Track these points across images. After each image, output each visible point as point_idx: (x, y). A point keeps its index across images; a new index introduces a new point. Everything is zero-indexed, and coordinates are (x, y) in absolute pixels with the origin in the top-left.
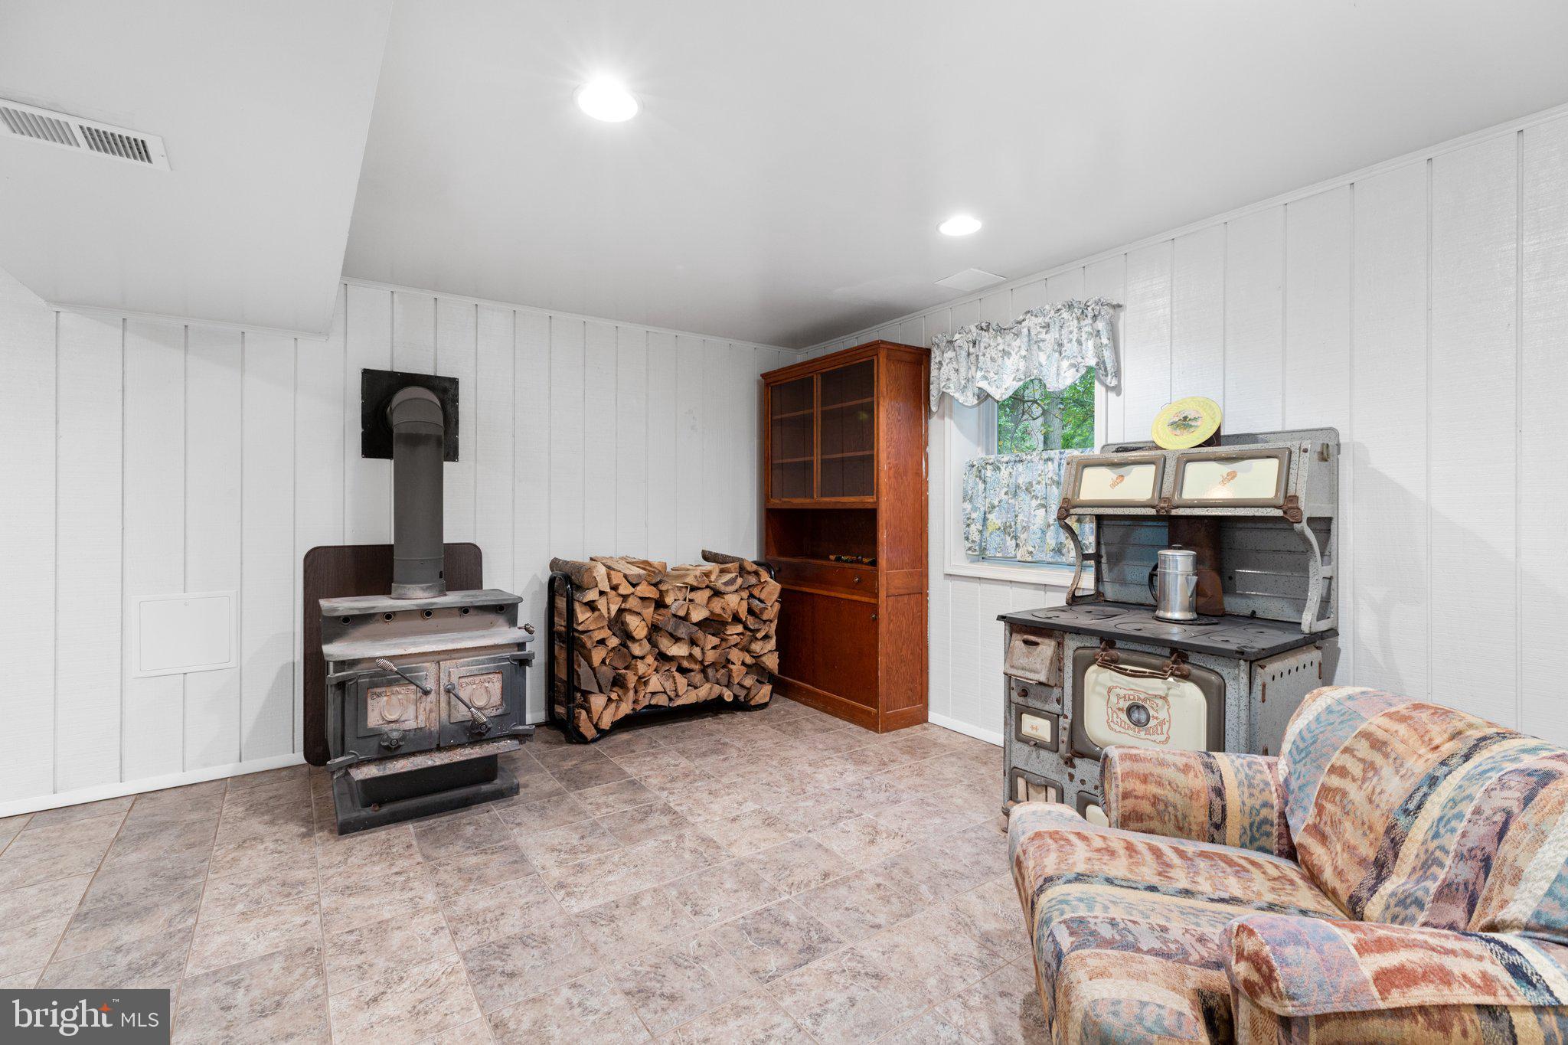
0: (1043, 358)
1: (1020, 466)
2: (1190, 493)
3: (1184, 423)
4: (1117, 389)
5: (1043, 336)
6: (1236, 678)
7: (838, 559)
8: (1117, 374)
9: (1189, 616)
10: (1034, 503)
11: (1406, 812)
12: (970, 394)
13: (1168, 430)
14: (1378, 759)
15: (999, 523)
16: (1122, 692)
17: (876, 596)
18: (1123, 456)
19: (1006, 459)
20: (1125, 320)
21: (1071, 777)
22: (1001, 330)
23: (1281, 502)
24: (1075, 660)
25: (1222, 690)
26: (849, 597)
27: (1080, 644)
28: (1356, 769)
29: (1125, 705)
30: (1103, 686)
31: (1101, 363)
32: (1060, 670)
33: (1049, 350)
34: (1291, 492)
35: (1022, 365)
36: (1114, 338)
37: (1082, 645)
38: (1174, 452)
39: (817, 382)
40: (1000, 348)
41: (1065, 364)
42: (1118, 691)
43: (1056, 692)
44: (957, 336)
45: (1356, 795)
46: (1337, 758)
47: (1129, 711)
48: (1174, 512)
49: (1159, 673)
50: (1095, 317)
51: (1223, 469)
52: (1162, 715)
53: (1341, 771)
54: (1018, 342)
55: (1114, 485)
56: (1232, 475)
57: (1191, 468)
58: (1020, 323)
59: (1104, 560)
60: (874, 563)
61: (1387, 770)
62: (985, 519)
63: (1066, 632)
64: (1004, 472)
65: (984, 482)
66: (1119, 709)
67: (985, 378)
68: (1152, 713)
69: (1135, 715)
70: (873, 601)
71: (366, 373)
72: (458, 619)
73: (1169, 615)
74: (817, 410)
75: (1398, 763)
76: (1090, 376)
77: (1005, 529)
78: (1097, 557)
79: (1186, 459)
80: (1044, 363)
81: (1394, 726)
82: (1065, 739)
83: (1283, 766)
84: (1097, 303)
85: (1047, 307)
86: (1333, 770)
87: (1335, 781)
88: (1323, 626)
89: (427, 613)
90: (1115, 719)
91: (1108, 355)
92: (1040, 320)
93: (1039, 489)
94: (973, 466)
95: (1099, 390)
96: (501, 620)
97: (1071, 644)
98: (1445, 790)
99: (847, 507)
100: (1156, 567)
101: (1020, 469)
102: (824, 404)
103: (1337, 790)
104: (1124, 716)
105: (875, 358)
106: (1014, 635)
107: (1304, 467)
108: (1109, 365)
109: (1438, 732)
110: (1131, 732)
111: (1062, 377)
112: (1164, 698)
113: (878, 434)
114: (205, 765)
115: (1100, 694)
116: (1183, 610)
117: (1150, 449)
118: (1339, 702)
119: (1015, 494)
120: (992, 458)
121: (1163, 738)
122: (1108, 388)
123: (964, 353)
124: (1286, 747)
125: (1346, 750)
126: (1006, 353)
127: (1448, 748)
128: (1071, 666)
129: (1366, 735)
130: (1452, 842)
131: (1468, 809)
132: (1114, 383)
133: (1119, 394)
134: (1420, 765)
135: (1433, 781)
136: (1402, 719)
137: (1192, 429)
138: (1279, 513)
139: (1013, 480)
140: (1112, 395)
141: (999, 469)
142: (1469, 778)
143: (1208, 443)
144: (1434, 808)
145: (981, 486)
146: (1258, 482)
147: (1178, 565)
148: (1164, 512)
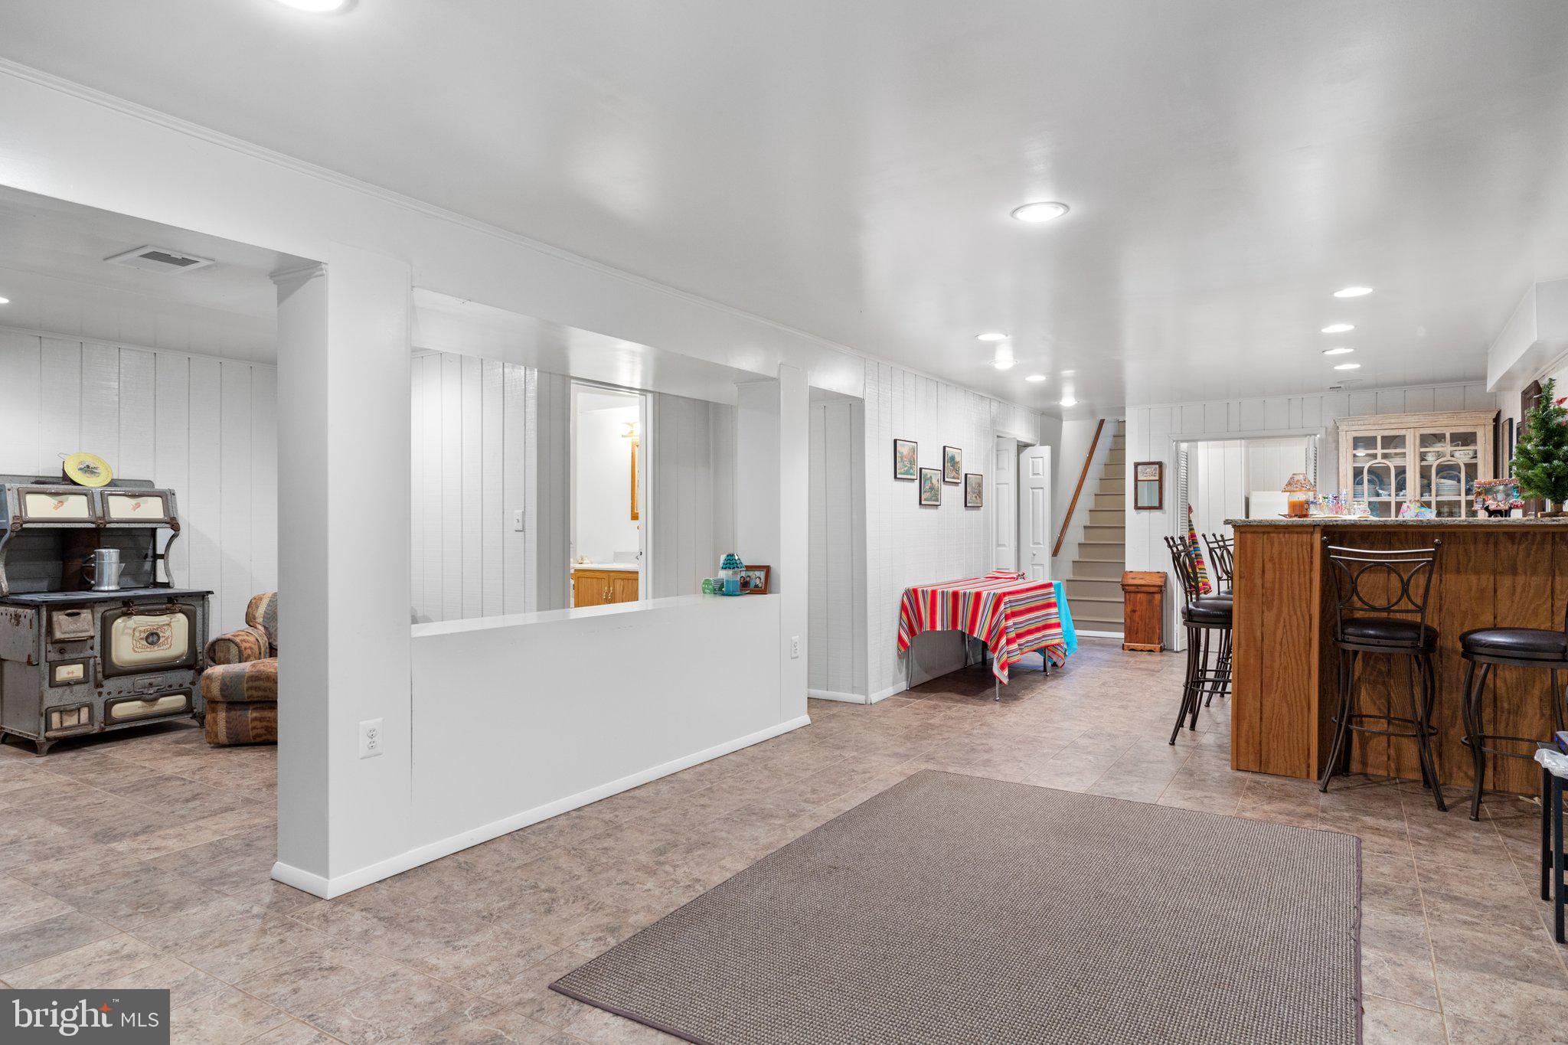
2: (114, 514)
3: (88, 469)
6: (201, 606)
13: (80, 473)
16: (142, 629)
18: (57, 488)
21: (100, 694)
23: (169, 520)
24: (103, 619)
27: (106, 609)
29: (144, 635)
30: (130, 628)
34: (171, 516)
37: (109, 608)
42: (140, 628)
47: (147, 638)
48: (108, 526)
49: (163, 612)
51: (132, 501)
52: (168, 633)
55: (57, 507)
56: (138, 505)
57: (110, 499)
63: (96, 603)
66: (141, 639)
68: (161, 634)
69: (151, 639)
79: (104, 493)
82: (101, 670)
90: (138, 645)
97: (99, 611)
104: (144, 642)
106: (54, 614)
110: (148, 650)
112: (169, 625)
115: (126, 634)
121: (168, 646)
128: (100, 624)
137: (97, 475)
138: (168, 526)
143: (112, 484)
146: (151, 509)
147: (110, 559)
148: (102, 526)
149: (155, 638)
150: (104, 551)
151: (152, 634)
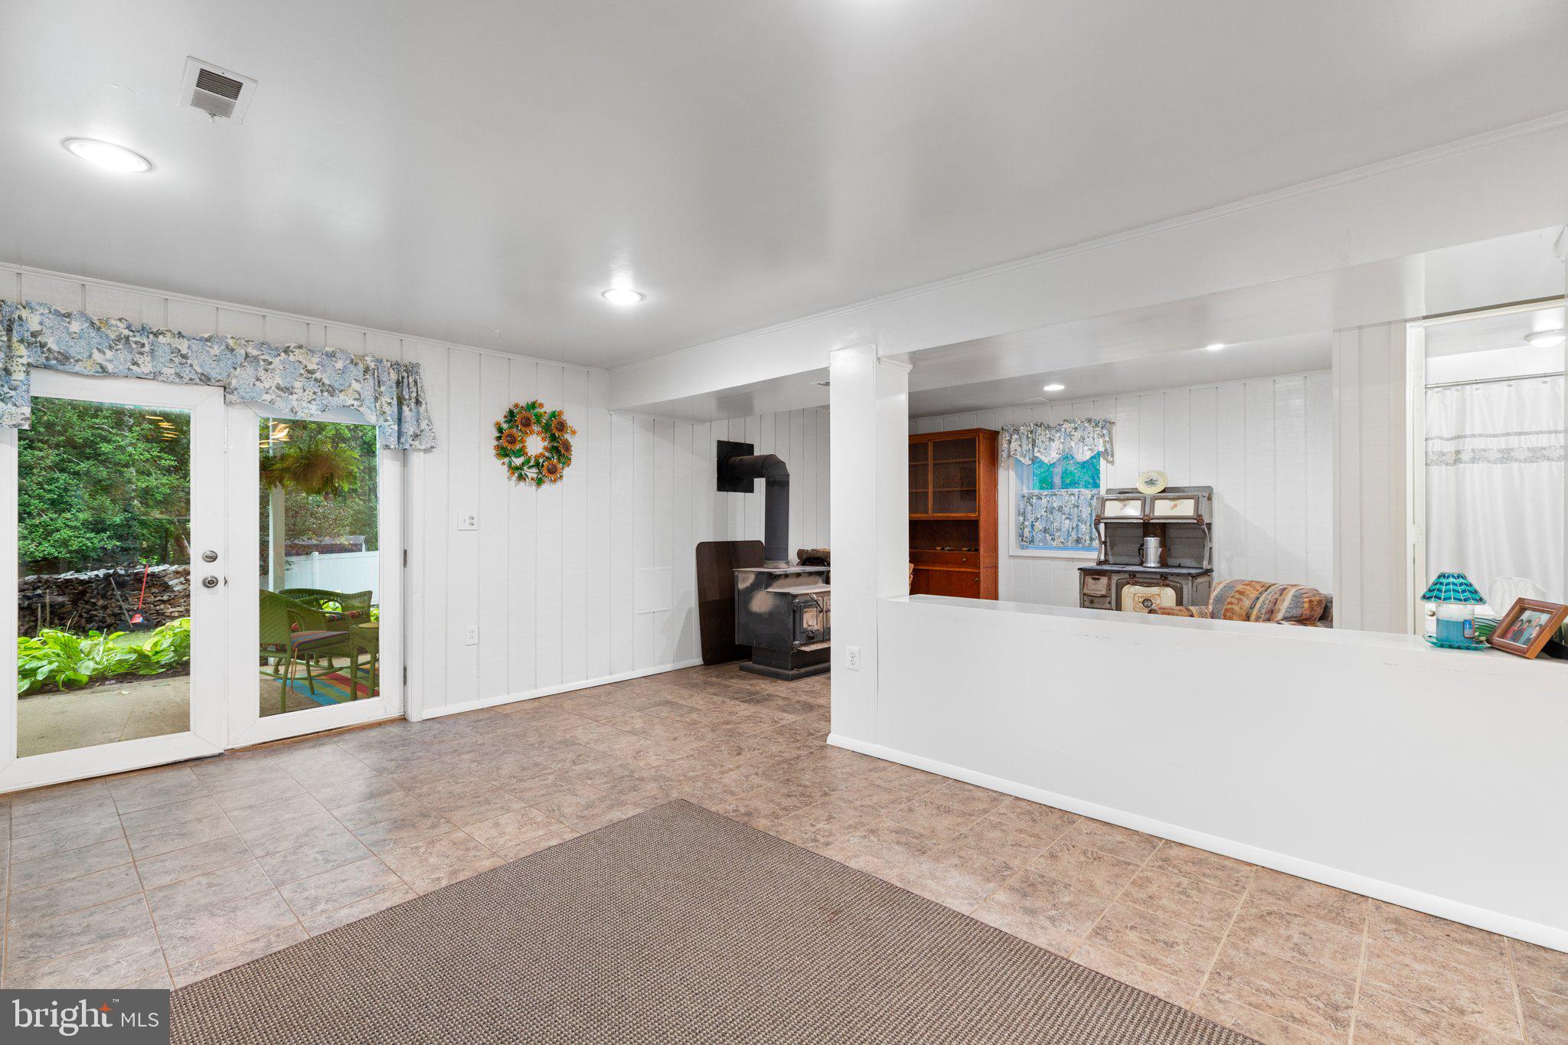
0: (1073, 444)
1: (1054, 497)
2: (1157, 513)
3: (1151, 482)
4: (1112, 463)
5: (1073, 433)
6: (1187, 584)
7: (943, 549)
8: (1112, 456)
9: (1158, 565)
10: (1064, 517)
11: (1251, 608)
12: (1027, 458)
13: (1145, 485)
14: (1242, 597)
15: (1041, 527)
16: (1139, 594)
17: (979, 568)
18: (1125, 495)
19: (1045, 493)
20: (1116, 430)
22: (1048, 427)
23: (1195, 516)
24: (1117, 584)
25: (1182, 589)
26: (957, 570)
27: (1119, 578)
28: (1235, 601)
29: (1141, 600)
30: (1130, 592)
31: (1106, 450)
32: (1110, 590)
33: (1076, 440)
34: (1200, 513)
35: (1061, 446)
36: (1111, 438)
38: (1150, 495)
39: (930, 445)
40: (1048, 436)
41: (1086, 448)
43: (1108, 599)
44: (1022, 428)
45: (1236, 608)
46: (1229, 600)
47: (1143, 602)
48: (1151, 521)
49: (1153, 584)
50: (1102, 428)
51: (1171, 503)
52: (1157, 600)
53: (1231, 603)
54: (1058, 434)
55: (1121, 509)
56: (1175, 506)
57: (1157, 502)
58: (1061, 425)
59: (1108, 544)
60: (977, 550)
61: (1245, 599)
62: (1033, 526)
63: (1105, 573)
64: (1044, 501)
65: (1032, 506)
66: (1139, 602)
67: (1039, 451)
68: (1153, 601)
69: (1146, 604)
70: (976, 571)
71: (719, 442)
72: (807, 579)
73: (1149, 565)
74: (930, 462)
75: (1248, 597)
76: (1097, 457)
77: (1045, 531)
78: (1105, 543)
79: (1154, 498)
80: (1073, 446)
81: (1246, 587)
83: (1210, 607)
84: (1104, 421)
85: (1077, 420)
86: (1228, 603)
87: (1229, 606)
88: (1209, 567)
89: (798, 575)
90: (1137, 607)
91: (1108, 446)
92: (1073, 425)
93: (1066, 510)
94: (1024, 497)
95: (1102, 462)
96: (820, 580)
97: (1115, 578)
98: (1261, 600)
99: (956, 519)
100: (1143, 544)
101: (1055, 499)
102: (934, 459)
103: (1229, 609)
104: (1142, 605)
105: (977, 438)
106: (1087, 577)
107: (1204, 502)
108: (1109, 451)
109: (1258, 587)
110: (1145, 610)
111: (1083, 454)
112: (1158, 594)
113: (979, 479)
114: (662, 664)
115: (1131, 597)
116: (1154, 563)
117: (1136, 493)
118: (1228, 584)
119: (1051, 513)
120: (1036, 492)
122: (1108, 461)
123: (1025, 437)
124: (1211, 601)
125: (1232, 597)
126: (1051, 440)
127: (1261, 590)
128: (1115, 587)
129: (1238, 591)
130: (1264, 611)
131: (1267, 601)
132: (1111, 460)
133: (1113, 464)
134: (1253, 595)
135: (1258, 598)
136: (1248, 585)
137: (1155, 485)
138: (1195, 521)
139: (1050, 505)
140: (1109, 465)
141: (1041, 498)
142: (1267, 595)
143: (1163, 491)
144: (1258, 605)
145: (1029, 508)
146: (1185, 509)
147: (1152, 544)
148: (1146, 521)
149: (1150, 604)
150: (1149, 538)
151: (1148, 600)
